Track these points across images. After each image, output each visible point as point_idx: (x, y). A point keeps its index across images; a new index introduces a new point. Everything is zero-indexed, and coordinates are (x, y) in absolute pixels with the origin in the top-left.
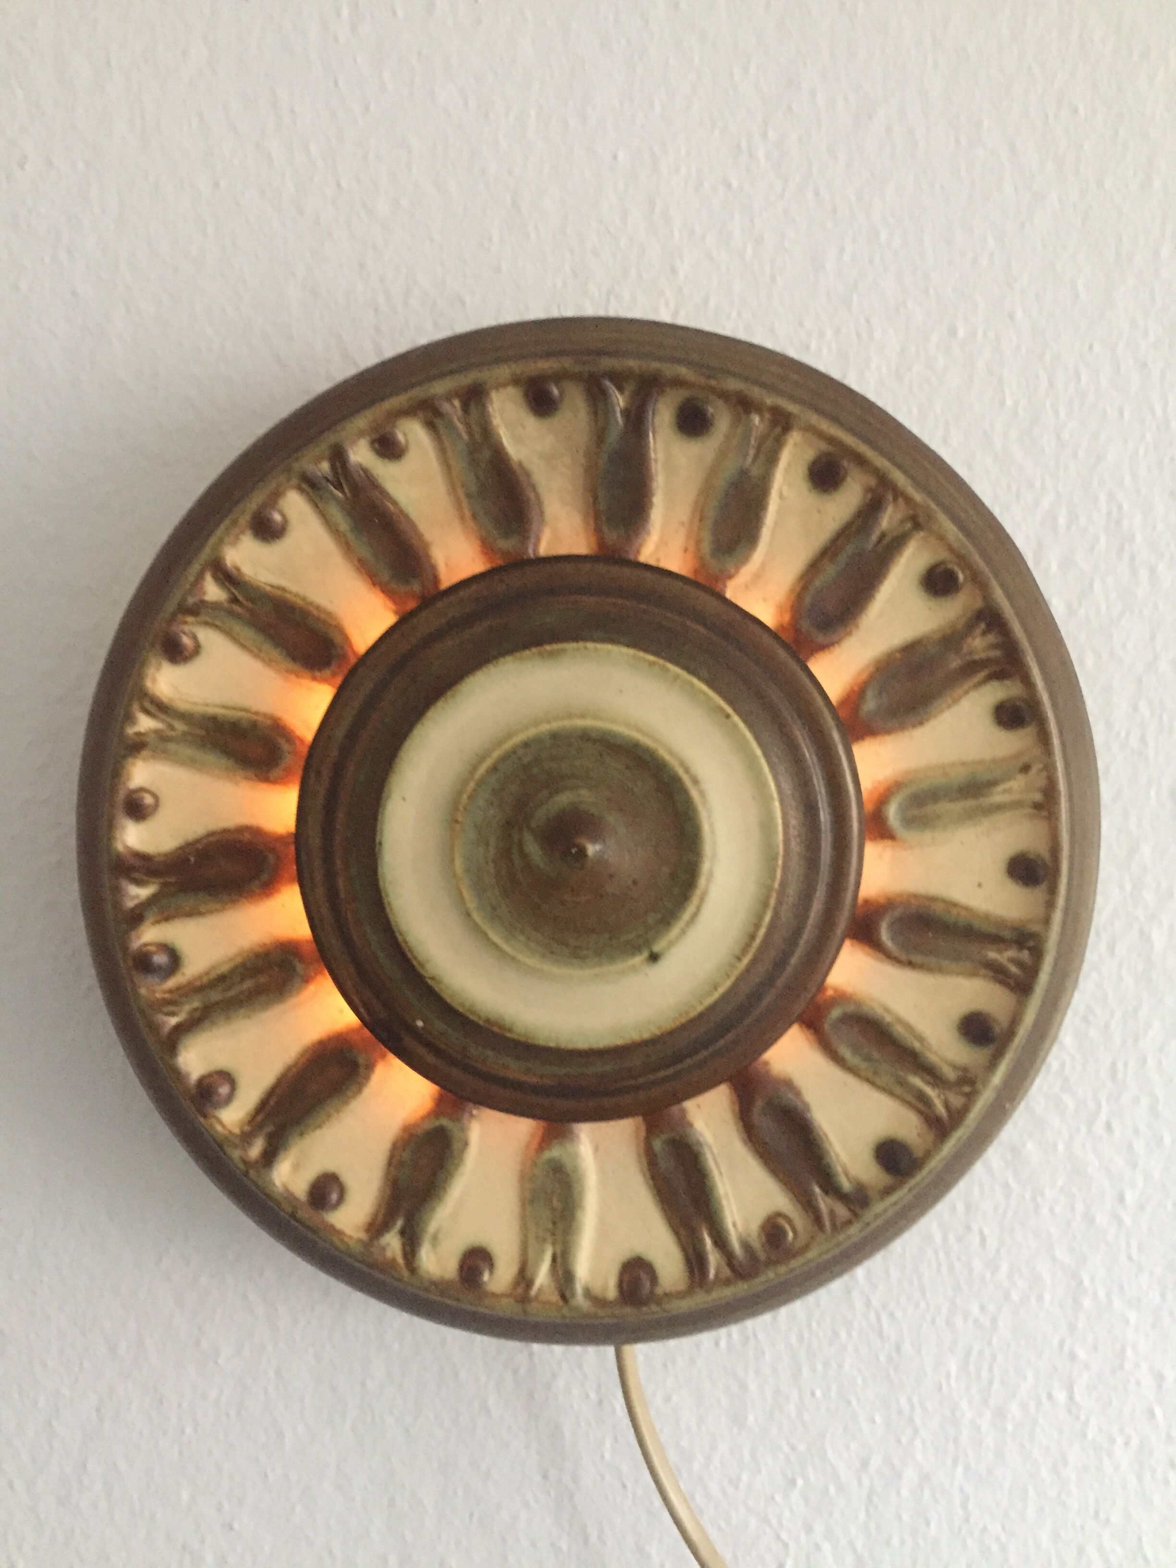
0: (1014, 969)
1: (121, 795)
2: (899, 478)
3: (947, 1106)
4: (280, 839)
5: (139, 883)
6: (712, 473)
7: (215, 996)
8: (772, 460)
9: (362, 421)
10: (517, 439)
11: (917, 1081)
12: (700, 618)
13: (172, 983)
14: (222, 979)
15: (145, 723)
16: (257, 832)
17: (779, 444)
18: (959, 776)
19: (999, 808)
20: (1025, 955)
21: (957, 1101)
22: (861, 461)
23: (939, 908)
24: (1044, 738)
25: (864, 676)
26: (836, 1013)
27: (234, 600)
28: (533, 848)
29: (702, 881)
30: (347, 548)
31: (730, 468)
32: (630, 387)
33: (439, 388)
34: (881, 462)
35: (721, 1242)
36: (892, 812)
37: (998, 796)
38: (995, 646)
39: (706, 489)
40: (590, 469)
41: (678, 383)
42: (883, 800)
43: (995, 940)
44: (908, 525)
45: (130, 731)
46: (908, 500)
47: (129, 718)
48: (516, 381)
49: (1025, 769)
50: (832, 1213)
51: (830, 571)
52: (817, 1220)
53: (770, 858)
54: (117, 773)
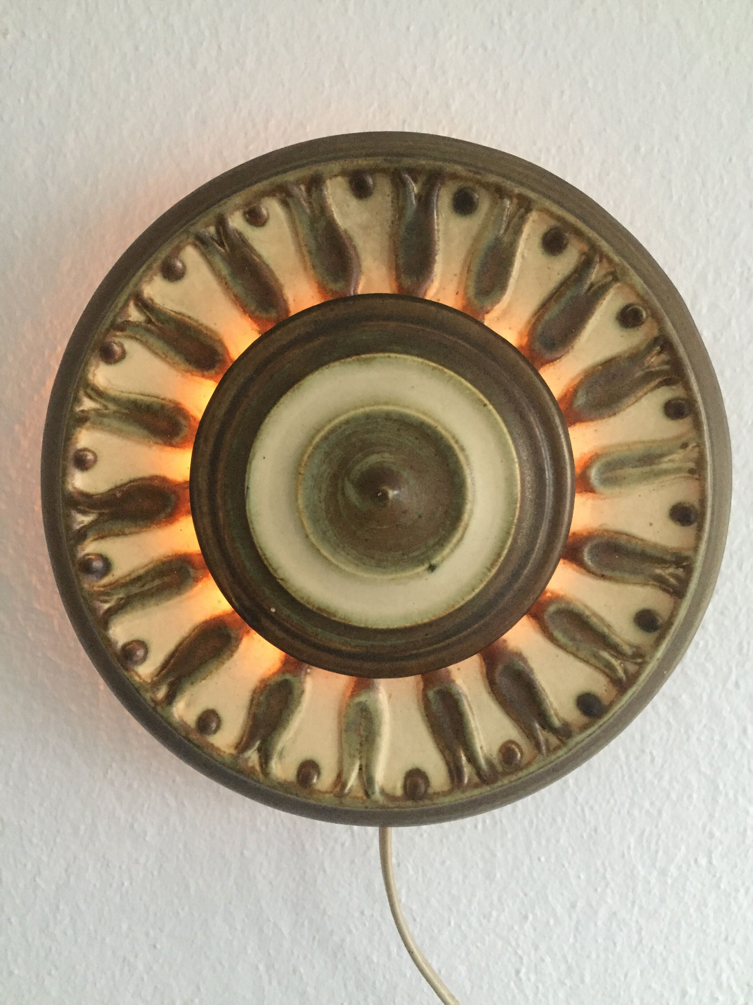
0: (672, 581)
1: (71, 453)
2: (605, 246)
3: (625, 671)
4: (179, 485)
5: (84, 513)
6: (477, 239)
7: (135, 590)
8: (518, 231)
9: (238, 199)
10: (344, 215)
11: (605, 655)
12: (466, 338)
13: (106, 580)
14: (139, 578)
15: (88, 404)
16: (164, 479)
17: (523, 219)
18: (640, 450)
19: (666, 472)
20: (680, 572)
21: (632, 668)
22: (578, 233)
23: (623, 540)
24: (697, 425)
25: (576, 382)
26: (552, 609)
27: (149, 321)
28: (352, 493)
30: (226, 287)
31: (489, 237)
32: (422, 179)
33: (291, 177)
34: (592, 234)
35: (472, 759)
36: (593, 474)
37: (665, 464)
38: (667, 363)
39: (471, 253)
40: (393, 236)
41: (454, 176)
42: (587, 466)
43: (661, 561)
44: (610, 278)
45: (78, 409)
46: (610, 261)
47: (77, 400)
48: (343, 173)
49: (684, 446)
50: (547, 741)
51: (555, 309)
52: (537, 745)
53: (511, 501)
54: (69, 438)
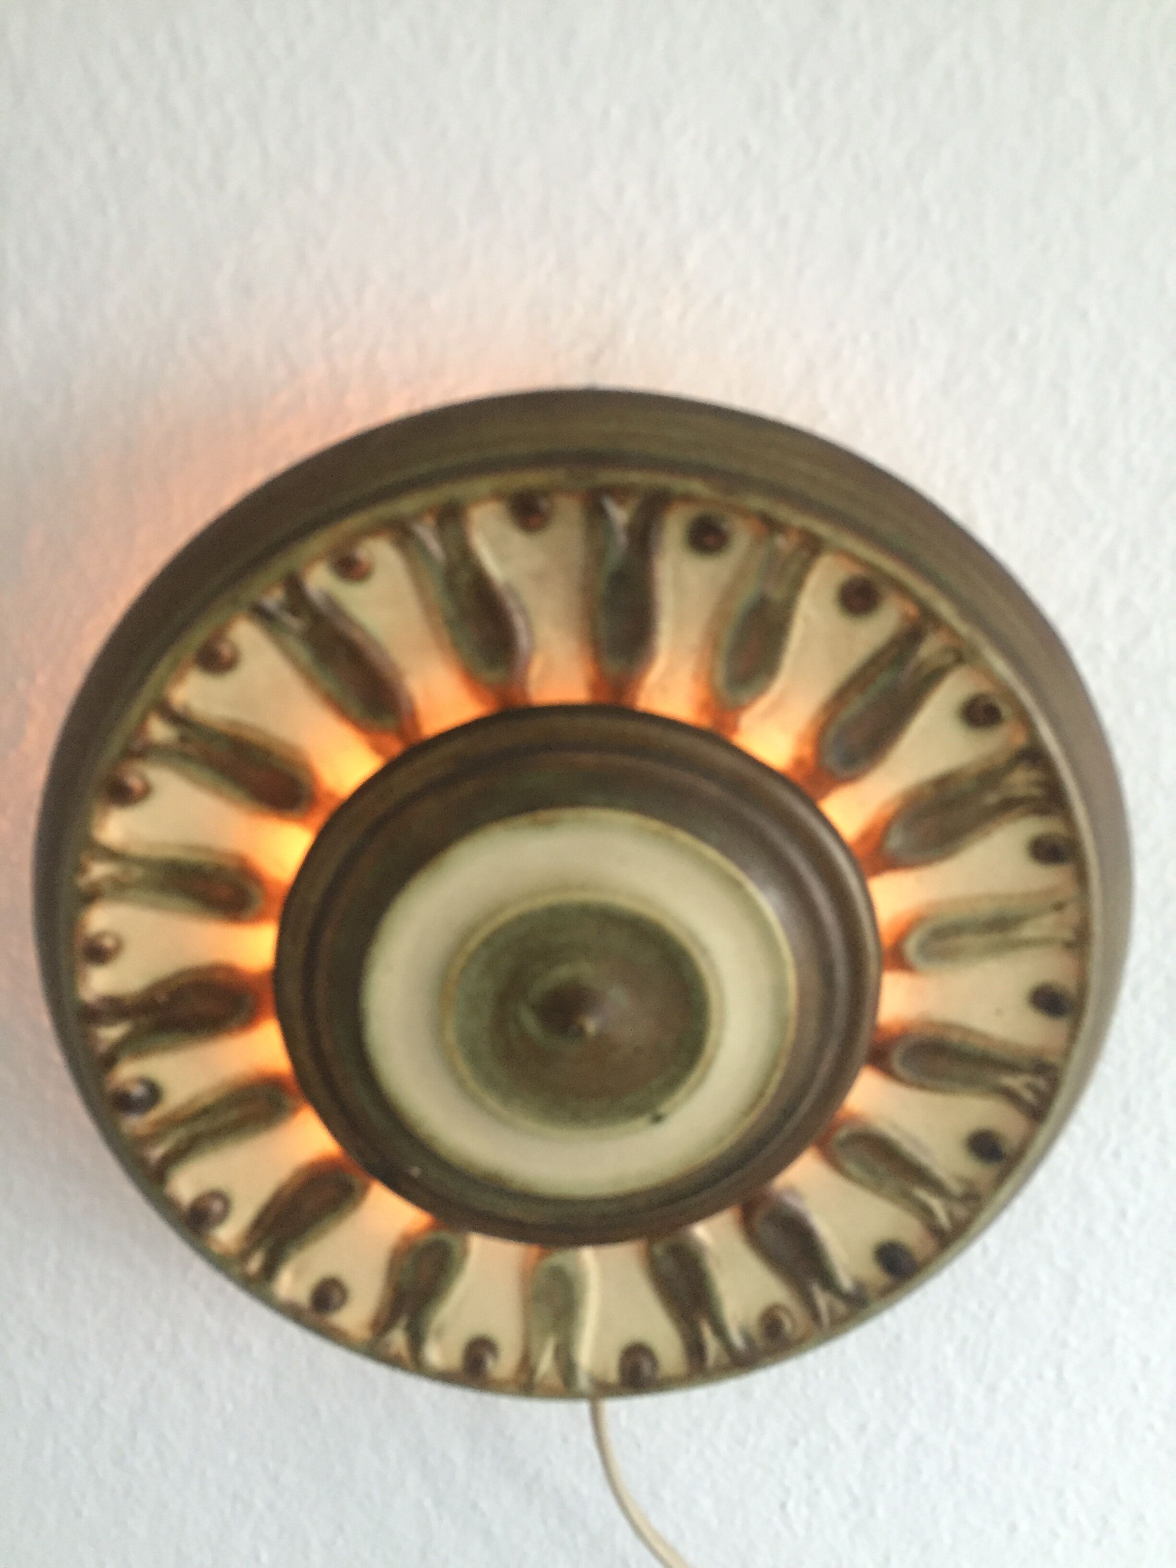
0: (1028, 1096)
1: (79, 945)
2: (944, 608)
3: (951, 1216)
4: (258, 978)
5: (110, 1023)
6: (728, 594)
7: (201, 1126)
8: (797, 584)
9: (319, 543)
10: (502, 558)
11: (922, 1194)
13: (156, 1114)
14: (206, 1111)
15: (99, 870)
16: (229, 970)
17: (806, 567)
18: (987, 909)
19: (1028, 943)
20: (1041, 1083)
21: (961, 1212)
22: (902, 589)
23: (955, 1038)
24: (1081, 877)
25: (889, 811)
26: (842, 1134)
27: (183, 739)
28: (530, 1021)
29: (709, 1048)
30: (311, 681)
31: (748, 593)
32: (634, 503)
33: (407, 505)
34: (924, 590)
36: (911, 946)
37: (1028, 931)
38: (1039, 784)
39: (720, 614)
40: (586, 589)
41: (687, 498)
42: (901, 938)
43: (1011, 1067)
44: (949, 658)
45: (83, 882)
46: (953, 633)
47: (81, 869)
48: (497, 495)
49: (1059, 907)
50: (831, 1310)
51: (857, 704)
52: (815, 1315)
54: (74, 923)
